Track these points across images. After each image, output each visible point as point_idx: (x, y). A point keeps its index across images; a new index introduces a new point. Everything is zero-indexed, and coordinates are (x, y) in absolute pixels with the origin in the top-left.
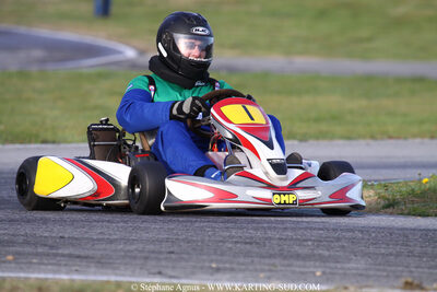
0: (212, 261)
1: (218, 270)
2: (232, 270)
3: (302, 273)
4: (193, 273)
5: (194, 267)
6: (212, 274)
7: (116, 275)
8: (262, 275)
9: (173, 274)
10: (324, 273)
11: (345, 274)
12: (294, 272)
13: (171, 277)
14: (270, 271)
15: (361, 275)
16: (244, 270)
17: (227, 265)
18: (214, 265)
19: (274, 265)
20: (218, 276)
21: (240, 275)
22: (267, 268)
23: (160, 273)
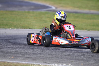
0: (58, 60)
1: (59, 62)
3: (78, 64)
4: (53, 63)
5: (54, 61)
7: (36, 62)
10: (83, 64)
11: (88, 64)
12: (77, 63)
13: (48, 64)
15: (92, 65)
16: (65, 63)
17: (62, 61)
18: (59, 61)
19: (73, 62)
22: (71, 62)
23: (46, 62)
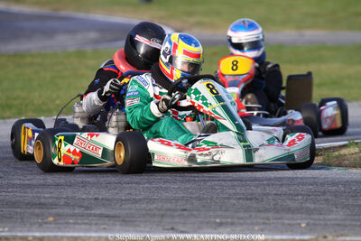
0: (217, 217)
1: (221, 224)
2: (232, 224)
3: (290, 225)
4: (200, 228)
5: (202, 222)
6: (215, 229)
8: (256, 228)
9: (183, 229)
10: (308, 224)
11: (326, 224)
12: (283, 224)
13: (182, 232)
14: (264, 223)
15: (339, 225)
16: (242, 224)
17: (229, 220)
18: (218, 220)
19: (268, 219)
20: (221, 230)
21: (239, 228)
22: (262, 221)
23: (173, 229)
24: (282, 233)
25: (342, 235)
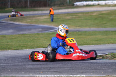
1: (83, 73)
2: (85, 73)
3: (100, 73)
5: (78, 72)
8: (92, 74)
9: (73, 74)
10: (104, 72)
11: (108, 73)
12: (98, 73)
16: (88, 73)
17: (84, 72)
18: (82, 72)
19: (94, 71)
21: (87, 74)
22: (92, 72)
23: (71, 74)
24: (98, 75)
25: (113, 75)
